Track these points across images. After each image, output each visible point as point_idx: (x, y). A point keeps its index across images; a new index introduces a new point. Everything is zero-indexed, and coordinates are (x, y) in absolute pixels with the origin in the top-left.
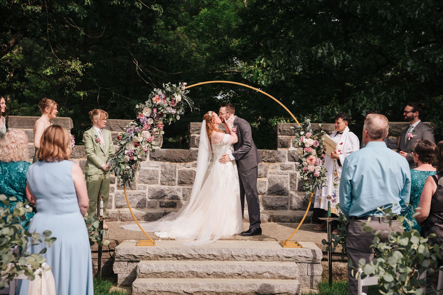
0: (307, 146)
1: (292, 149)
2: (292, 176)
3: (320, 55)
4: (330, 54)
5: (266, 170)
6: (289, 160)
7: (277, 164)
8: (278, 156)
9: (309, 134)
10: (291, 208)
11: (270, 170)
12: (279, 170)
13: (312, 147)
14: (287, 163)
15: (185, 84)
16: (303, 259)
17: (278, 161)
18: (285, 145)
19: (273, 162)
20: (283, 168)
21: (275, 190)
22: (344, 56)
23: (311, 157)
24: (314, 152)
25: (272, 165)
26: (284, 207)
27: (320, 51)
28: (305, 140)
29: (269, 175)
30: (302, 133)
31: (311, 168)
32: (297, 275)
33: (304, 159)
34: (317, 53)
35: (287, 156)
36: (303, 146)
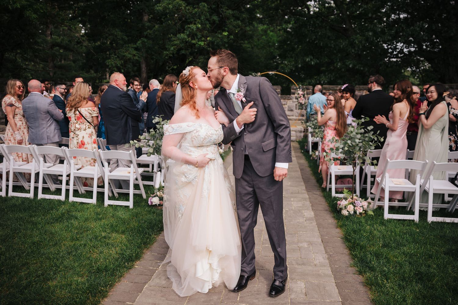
0: (300, 94)
1: (296, 95)
2: (296, 105)
3: (307, 61)
4: (311, 60)
5: (287, 103)
6: (295, 99)
7: (291, 100)
8: (291, 98)
9: (301, 90)
10: (295, 116)
11: (288, 103)
12: (291, 103)
13: (302, 94)
14: (295, 100)
15: (259, 73)
16: (297, 131)
17: (291, 99)
18: (294, 94)
19: (289, 100)
20: (293, 102)
21: (290, 110)
22: (316, 61)
23: (301, 98)
24: (302, 96)
25: (289, 101)
26: (293, 116)
27: (307, 59)
28: (299, 92)
29: (288, 104)
30: (298, 90)
31: (301, 101)
32: (295, 135)
33: (299, 98)
34: (306, 60)
35: (294, 98)
36: (299, 94)
